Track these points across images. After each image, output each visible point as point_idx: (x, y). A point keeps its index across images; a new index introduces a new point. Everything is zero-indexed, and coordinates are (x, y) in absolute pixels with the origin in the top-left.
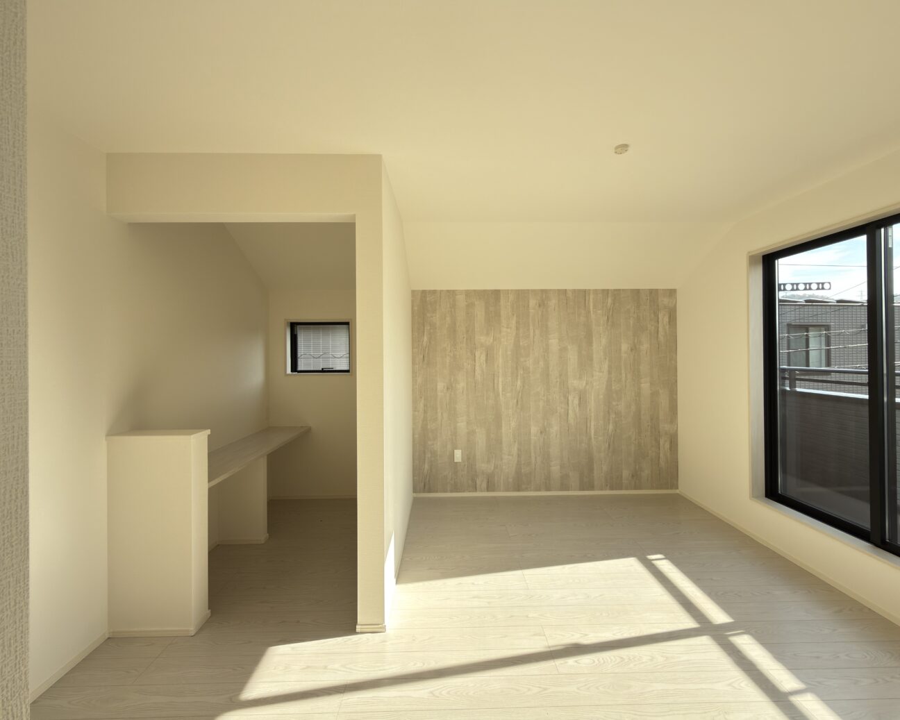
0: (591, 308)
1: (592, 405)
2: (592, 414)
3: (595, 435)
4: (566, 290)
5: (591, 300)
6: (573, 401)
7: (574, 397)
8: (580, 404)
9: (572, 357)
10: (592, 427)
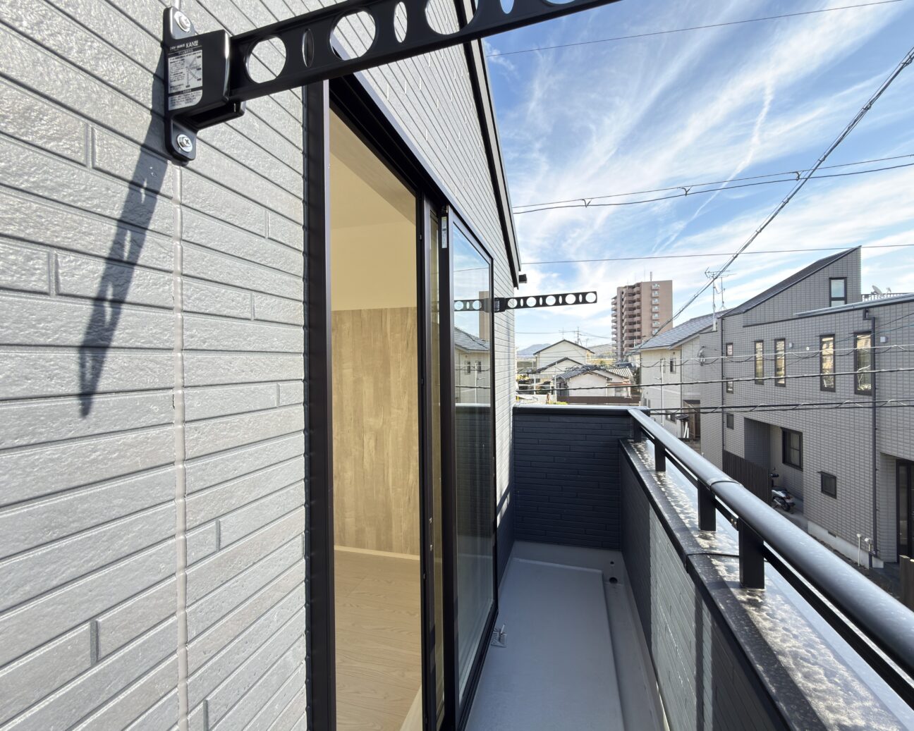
0: (388, 330)
1: (390, 448)
2: (391, 461)
3: (392, 486)
4: (361, 310)
5: (388, 322)
6: (368, 443)
7: (370, 439)
8: (376, 446)
9: (368, 390)
10: (390, 475)
